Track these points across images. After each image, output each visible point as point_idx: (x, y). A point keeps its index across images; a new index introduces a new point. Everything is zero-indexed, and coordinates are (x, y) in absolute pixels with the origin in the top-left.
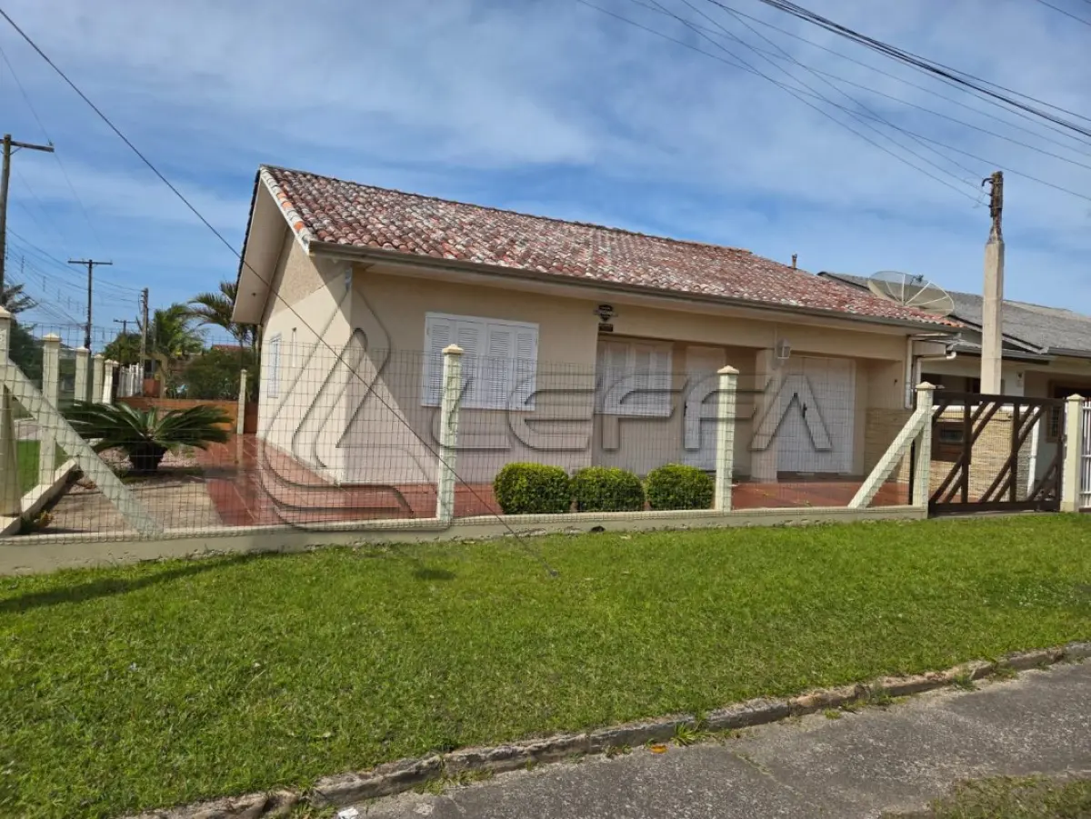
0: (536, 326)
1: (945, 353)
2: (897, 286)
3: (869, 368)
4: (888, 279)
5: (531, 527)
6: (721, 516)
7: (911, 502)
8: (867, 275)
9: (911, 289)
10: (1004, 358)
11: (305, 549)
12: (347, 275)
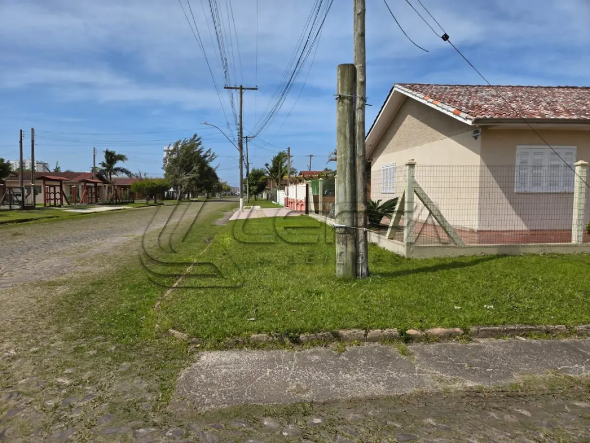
0: (576, 147)
11: (518, 254)
12: (476, 132)
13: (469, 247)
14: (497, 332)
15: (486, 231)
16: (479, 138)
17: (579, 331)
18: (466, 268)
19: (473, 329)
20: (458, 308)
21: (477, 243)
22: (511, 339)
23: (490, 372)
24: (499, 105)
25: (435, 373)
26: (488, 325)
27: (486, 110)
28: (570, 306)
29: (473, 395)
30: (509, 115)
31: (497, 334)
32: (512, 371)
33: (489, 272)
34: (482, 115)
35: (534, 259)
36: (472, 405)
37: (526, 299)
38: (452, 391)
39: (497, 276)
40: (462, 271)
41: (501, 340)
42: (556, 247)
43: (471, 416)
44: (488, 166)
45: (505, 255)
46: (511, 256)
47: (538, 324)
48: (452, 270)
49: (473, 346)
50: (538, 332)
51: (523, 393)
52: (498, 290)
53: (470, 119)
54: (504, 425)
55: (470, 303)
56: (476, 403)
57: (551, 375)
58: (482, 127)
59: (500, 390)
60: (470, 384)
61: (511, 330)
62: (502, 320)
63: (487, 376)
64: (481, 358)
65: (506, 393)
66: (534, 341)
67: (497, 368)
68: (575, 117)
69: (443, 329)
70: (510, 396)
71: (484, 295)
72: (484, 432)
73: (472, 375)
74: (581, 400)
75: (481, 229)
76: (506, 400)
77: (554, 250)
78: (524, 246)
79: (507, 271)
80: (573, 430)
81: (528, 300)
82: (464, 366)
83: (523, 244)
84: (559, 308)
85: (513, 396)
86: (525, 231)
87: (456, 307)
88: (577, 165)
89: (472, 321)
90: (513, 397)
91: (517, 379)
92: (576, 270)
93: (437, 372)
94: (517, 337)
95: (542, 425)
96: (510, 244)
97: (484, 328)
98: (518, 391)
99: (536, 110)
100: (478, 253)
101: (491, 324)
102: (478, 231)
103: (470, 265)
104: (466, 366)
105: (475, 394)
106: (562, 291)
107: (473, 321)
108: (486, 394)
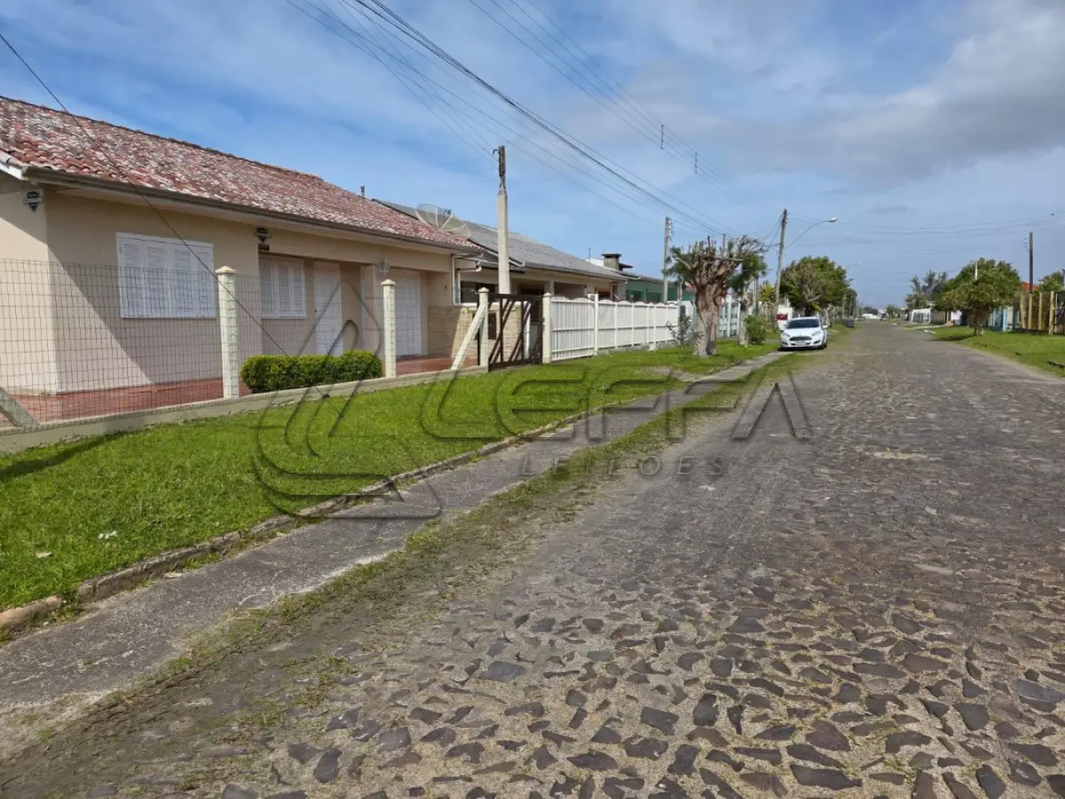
0: (211, 245)
1: (475, 265)
2: (432, 215)
3: (428, 277)
4: (427, 210)
5: (288, 398)
6: (390, 381)
7: (479, 364)
8: (414, 206)
9: (442, 218)
10: (511, 271)
11: (144, 428)
12: (33, 194)
13: (48, 428)
14: (129, 578)
15: (73, 393)
16: (41, 208)
17: (258, 533)
18: (46, 470)
19: (84, 587)
20: (46, 554)
21: (58, 418)
22: (156, 582)
23: (129, 658)
24: (72, 149)
25: (14, 710)
26: (114, 569)
27: (48, 154)
28: (239, 498)
29: (105, 715)
30: (96, 172)
31: (132, 582)
32: (169, 638)
33: (96, 470)
34: (42, 162)
35: (171, 433)
36: (105, 737)
37: (171, 504)
38: (60, 729)
39: (113, 475)
40: (38, 477)
41: (140, 590)
42: (202, 408)
43: (108, 759)
44: (66, 266)
45: (120, 434)
46: (133, 433)
47: (198, 541)
48: (17, 480)
49: (88, 620)
50: (199, 554)
51: (193, 670)
52: (120, 500)
53: (17, 166)
54: (173, 742)
55: (70, 538)
56: (113, 728)
57: (231, 619)
58: (45, 187)
59: (154, 682)
60: (94, 698)
61: (156, 566)
62: (136, 554)
63: (125, 667)
64: (107, 638)
65: (164, 684)
66: (195, 572)
67: (141, 644)
68: (206, 195)
69: (19, 609)
70: (172, 686)
71: (95, 515)
72: (139, 777)
73: (97, 678)
74: (279, 641)
75: (64, 390)
76: (166, 697)
77: (201, 414)
78: (151, 413)
79: (129, 462)
80: (278, 694)
81: (174, 505)
82: (76, 667)
83: (150, 410)
84: (223, 506)
85: (179, 682)
86: (147, 386)
87: (40, 555)
88: (221, 274)
89: (78, 574)
90: (178, 684)
91: (180, 648)
92: (238, 441)
93: (19, 705)
94: (167, 575)
95: (233, 709)
96: (127, 412)
97: (105, 578)
98: (184, 671)
99: (142, 172)
100: (68, 436)
101: (118, 565)
102: (58, 394)
103: (54, 464)
104: (81, 665)
105: (108, 712)
106: (224, 478)
107: (81, 573)
108: (130, 702)
